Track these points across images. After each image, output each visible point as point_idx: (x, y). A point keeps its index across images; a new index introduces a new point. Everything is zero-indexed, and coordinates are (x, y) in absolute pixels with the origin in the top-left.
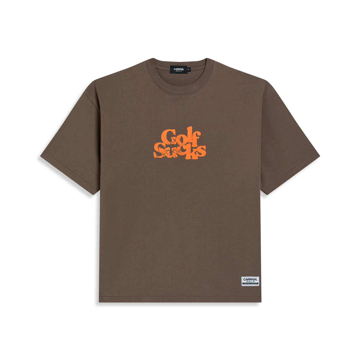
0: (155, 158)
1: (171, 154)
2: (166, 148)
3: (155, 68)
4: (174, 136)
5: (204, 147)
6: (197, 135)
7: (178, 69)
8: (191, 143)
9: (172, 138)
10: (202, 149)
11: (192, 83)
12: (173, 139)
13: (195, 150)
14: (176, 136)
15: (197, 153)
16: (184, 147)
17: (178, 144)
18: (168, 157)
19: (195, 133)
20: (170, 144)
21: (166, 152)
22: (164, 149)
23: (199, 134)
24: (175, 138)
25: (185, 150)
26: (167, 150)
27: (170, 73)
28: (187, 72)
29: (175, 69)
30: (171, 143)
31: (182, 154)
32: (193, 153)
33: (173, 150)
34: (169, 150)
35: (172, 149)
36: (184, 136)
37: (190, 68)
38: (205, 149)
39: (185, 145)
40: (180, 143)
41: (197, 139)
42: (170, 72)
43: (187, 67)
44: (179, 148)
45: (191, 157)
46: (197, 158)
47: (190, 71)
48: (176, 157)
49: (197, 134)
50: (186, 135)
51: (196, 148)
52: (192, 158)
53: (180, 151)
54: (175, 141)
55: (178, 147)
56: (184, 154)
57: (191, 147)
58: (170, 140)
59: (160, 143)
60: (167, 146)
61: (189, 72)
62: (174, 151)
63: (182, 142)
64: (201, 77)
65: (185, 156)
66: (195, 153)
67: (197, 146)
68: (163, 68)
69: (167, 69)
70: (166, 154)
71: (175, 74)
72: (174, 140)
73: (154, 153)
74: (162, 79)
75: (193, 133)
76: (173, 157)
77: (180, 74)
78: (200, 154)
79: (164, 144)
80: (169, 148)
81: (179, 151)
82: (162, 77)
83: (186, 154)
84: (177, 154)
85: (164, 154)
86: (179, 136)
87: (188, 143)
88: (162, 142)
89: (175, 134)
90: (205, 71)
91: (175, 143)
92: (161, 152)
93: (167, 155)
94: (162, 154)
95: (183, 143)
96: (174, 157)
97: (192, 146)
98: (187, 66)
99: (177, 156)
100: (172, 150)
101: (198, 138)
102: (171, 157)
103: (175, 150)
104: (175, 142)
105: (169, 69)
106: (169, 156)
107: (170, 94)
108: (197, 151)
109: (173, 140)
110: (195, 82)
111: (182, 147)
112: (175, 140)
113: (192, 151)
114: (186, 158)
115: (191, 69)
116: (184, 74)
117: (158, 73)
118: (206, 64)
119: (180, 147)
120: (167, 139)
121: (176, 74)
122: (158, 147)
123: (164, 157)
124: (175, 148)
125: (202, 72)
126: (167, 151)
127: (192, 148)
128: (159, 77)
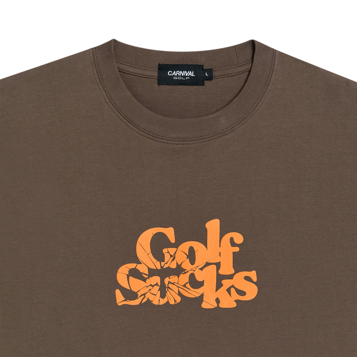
0: (120, 304)
1: (163, 296)
2: (149, 278)
3: (117, 70)
4: (170, 245)
5: (253, 275)
6: (233, 243)
7: (180, 73)
8: (218, 265)
9: (165, 251)
10: (248, 279)
11: (217, 111)
12: (168, 252)
13: (226, 283)
14: (176, 245)
15: (233, 290)
16: (199, 277)
17: (183, 266)
18: (156, 302)
19: (228, 236)
20: (159, 268)
21: (150, 290)
22: (144, 280)
23: (239, 238)
24: (172, 250)
25: (201, 284)
26: (151, 285)
27: (159, 84)
28: (203, 81)
29: (170, 73)
30: (163, 264)
31: (193, 293)
32: (223, 290)
33: (169, 282)
34: (157, 284)
35: (167, 280)
36: (197, 245)
37: (210, 71)
38: (255, 280)
39: (201, 269)
40: (187, 265)
41: (233, 253)
42: (158, 80)
43: (203, 69)
44: (184, 278)
45: (218, 301)
46: (234, 305)
47: (210, 78)
48: (175, 301)
49: (232, 240)
50: (205, 243)
51: (230, 277)
52: (222, 305)
53: (188, 285)
54: (173, 260)
55: (182, 275)
56: (198, 295)
57: (218, 274)
58: (160, 257)
59: (132, 266)
60: (152, 272)
61: (209, 82)
62: (170, 285)
63: (192, 262)
64: (241, 94)
65: (201, 298)
66: (229, 290)
67: (233, 271)
68: (139, 70)
69: (149, 74)
70: (148, 296)
71: (170, 87)
72: (171, 256)
73: (118, 292)
74: (135, 100)
75: (222, 235)
76: (168, 302)
77: (185, 87)
78: (241, 293)
79: (143, 269)
80: (156, 279)
81: (184, 286)
82: (135, 96)
83: (202, 295)
84: (180, 294)
85: (144, 295)
86: (185, 246)
87: (207, 264)
88: (139, 262)
89: (173, 240)
90: (250, 77)
91: (173, 266)
92: (135, 289)
93: (151, 298)
94: (139, 294)
95: (195, 265)
96: (172, 302)
97: (221, 272)
98: (202, 66)
99: (179, 299)
100: (167, 285)
101: (237, 249)
102: (163, 302)
103: (173, 284)
104: (174, 263)
105: (156, 74)
106: (157, 300)
107: (158, 139)
108: (233, 286)
109: (167, 257)
110: (224, 107)
111: (192, 276)
112: (173, 257)
113: (219, 286)
114: (204, 305)
115: (215, 74)
116: (195, 87)
117: (126, 85)
118: (253, 59)
119: (188, 275)
120: (151, 255)
121: (175, 87)
122: (128, 276)
123: (143, 301)
124: (174, 279)
125: (244, 81)
126: (153, 286)
127: (220, 278)
128: (129, 93)
